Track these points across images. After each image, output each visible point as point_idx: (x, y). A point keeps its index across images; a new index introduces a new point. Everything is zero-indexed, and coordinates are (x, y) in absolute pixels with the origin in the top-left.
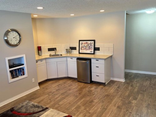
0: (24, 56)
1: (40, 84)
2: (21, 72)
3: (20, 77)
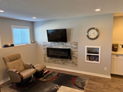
0: (100, 47)
1: (112, 75)
2: (96, 58)
3: (95, 62)
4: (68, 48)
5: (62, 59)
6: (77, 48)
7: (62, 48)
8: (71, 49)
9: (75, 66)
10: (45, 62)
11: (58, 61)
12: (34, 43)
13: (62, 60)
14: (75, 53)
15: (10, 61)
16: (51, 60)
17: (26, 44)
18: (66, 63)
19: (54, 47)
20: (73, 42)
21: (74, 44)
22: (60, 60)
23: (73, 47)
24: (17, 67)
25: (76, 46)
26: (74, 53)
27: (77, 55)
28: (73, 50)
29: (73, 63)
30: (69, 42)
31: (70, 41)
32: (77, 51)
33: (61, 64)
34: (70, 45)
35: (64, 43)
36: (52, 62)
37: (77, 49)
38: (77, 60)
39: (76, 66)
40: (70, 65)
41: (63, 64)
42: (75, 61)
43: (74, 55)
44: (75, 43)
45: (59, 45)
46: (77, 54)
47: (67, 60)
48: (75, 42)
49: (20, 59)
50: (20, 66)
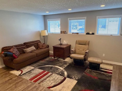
24: (81, 50)
49: (87, 46)
50: (83, 50)
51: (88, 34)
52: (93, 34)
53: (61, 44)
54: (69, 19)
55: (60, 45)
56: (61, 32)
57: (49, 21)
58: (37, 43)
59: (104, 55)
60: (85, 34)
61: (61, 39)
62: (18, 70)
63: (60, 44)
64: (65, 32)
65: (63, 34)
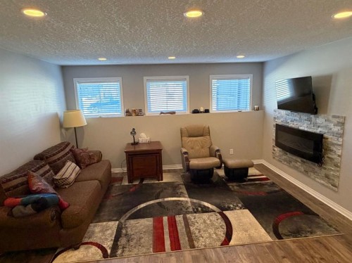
4: (318, 131)
5: (305, 160)
6: (342, 135)
7: (306, 129)
8: (325, 135)
9: (330, 188)
10: (274, 158)
11: (296, 161)
12: (258, 109)
13: (304, 162)
14: (334, 149)
15: (190, 136)
16: (284, 157)
17: (237, 111)
18: (312, 174)
19: (291, 125)
20: (334, 117)
21: (335, 121)
22: (299, 159)
23: (331, 129)
24: (197, 148)
25: (339, 128)
26: (332, 148)
27: (339, 156)
28: (330, 138)
29: (327, 177)
30: (323, 116)
31: (325, 112)
32: (340, 145)
33: (301, 172)
34: (325, 124)
35: (312, 116)
36: (285, 160)
37: (341, 139)
38: (338, 171)
39: (332, 189)
40: (319, 181)
41: (306, 172)
42: (332, 173)
43: (330, 156)
44: (337, 120)
45: (300, 120)
46: (339, 152)
47: (315, 165)
48: (338, 117)
49: (208, 137)
50: (202, 147)
51: (196, 112)
52: (207, 111)
53: (135, 144)
54: (145, 78)
55: (133, 147)
56: (128, 113)
57: (79, 83)
58: (71, 150)
59: (232, 151)
60: (188, 112)
61: (134, 129)
62: (77, 248)
63: (132, 144)
64: (140, 110)
65: (134, 117)
